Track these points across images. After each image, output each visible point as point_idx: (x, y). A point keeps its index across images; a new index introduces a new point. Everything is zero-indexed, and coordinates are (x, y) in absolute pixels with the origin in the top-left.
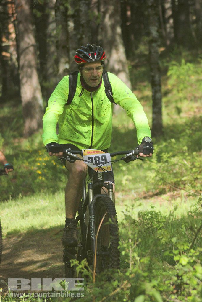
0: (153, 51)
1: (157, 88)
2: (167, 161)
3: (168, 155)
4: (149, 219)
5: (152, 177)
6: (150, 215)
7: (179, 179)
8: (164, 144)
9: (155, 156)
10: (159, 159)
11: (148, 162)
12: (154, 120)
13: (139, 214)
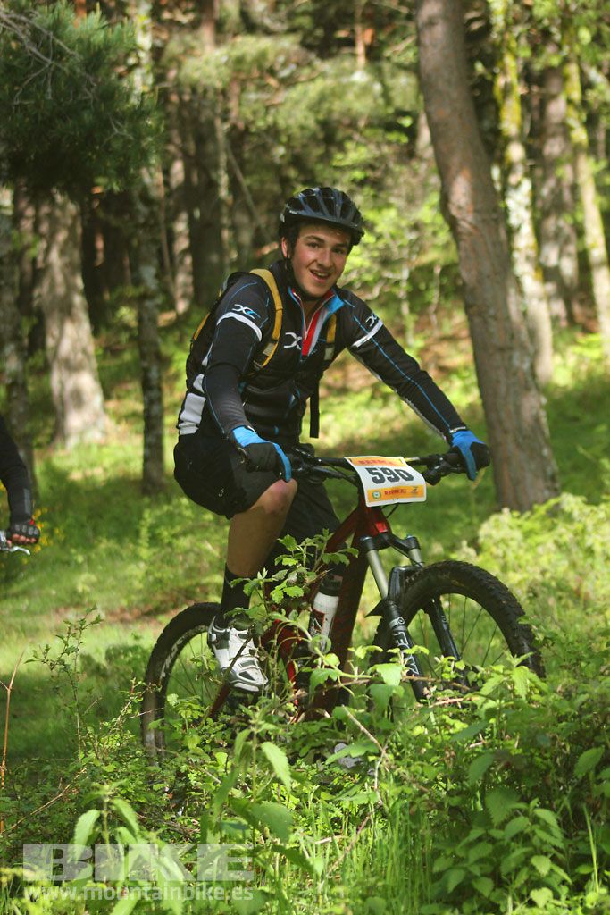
0: (146, 317)
1: (154, 394)
2: (170, 545)
3: (173, 532)
4: (129, 663)
5: (140, 577)
6: (131, 655)
7: (194, 582)
8: (166, 508)
9: (144, 532)
10: (154, 540)
11: (131, 546)
12: (146, 459)
13: (108, 652)
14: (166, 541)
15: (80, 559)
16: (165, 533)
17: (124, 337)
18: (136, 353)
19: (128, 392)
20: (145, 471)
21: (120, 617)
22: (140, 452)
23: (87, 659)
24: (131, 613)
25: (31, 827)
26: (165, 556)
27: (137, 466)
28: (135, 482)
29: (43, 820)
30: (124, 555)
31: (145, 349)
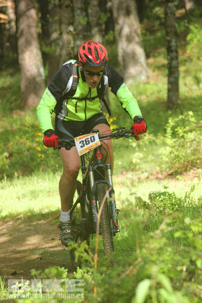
0: (169, 12)
1: (174, 54)
2: (183, 137)
3: (185, 130)
4: (162, 201)
5: (166, 155)
6: (162, 197)
7: (196, 157)
8: (180, 117)
9: (169, 130)
10: (174, 134)
11: (162, 138)
12: (169, 90)
13: (150, 195)
14: (181, 135)
15: (134, 145)
16: (180, 131)
17: (157, 23)
18: (164, 32)
19: (159, 54)
20: (169, 97)
21: (156, 176)
22: (166, 87)
23: (139, 199)
24: (162, 174)
25: (111, 290)
26: (180, 143)
27: (164, 95)
28: (163, 103)
29: (118, 286)
30: (158, 142)
31: (169, 30)
